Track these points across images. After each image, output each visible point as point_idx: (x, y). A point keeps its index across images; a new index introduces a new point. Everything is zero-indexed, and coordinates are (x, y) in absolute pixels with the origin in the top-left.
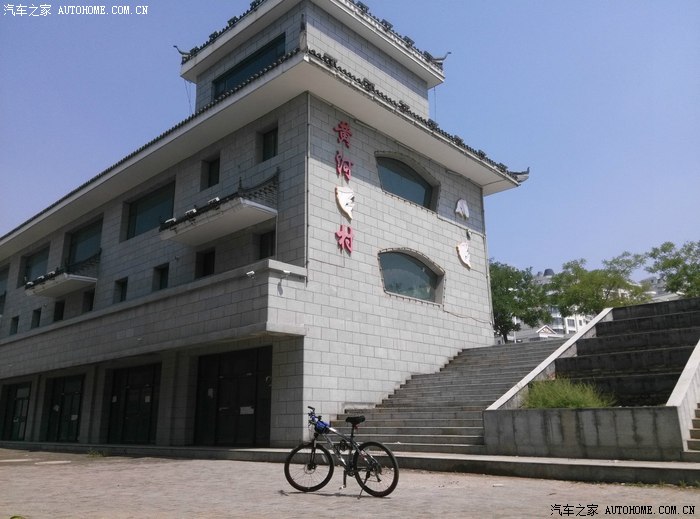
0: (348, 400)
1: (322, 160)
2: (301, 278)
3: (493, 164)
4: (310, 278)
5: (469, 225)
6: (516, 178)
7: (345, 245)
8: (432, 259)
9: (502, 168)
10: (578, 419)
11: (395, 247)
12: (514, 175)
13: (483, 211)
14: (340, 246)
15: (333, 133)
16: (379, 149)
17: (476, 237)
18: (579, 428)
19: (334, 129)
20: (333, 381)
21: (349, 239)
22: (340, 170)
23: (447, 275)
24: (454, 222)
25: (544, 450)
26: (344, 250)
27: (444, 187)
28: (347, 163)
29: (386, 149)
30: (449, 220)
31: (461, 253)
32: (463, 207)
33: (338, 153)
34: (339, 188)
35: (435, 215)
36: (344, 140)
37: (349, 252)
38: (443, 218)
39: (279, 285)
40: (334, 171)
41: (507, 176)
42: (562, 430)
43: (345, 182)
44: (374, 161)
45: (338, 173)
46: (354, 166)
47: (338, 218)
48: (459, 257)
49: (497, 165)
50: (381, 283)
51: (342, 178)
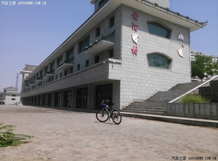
0: (135, 99)
1: (127, 26)
2: (119, 63)
3: (192, 20)
4: (122, 63)
5: (183, 42)
6: (202, 25)
7: (135, 52)
8: (168, 55)
9: (196, 22)
10: (194, 106)
11: (153, 52)
12: (202, 24)
13: (189, 37)
14: (133, 53)
15: (131, 16)
16: (148, 20)
17: (186, 47)
18: (194, 109)
19: (132, 15)
20: (130, 93)
21: (136, 50)
22: (133, 28)
23: (173, 60)
24: (177, 42)
25: (183, 115)
26: (134, 54)
27: (173, 30)
28: (136, 26)
29: (151, 20)
30: (175, 42)
31: (179, 52)
32: (181, 37)
33: (133, 23)
34: (133, 34)
35: (170, 40)
36: (135, 18)
37: (136, 55)
38: (173, 41)
39: (112, 66)
40: (132, 29)
41: (198, 24)
42: (189, 109)
43: (135, 32)
44: (146, 24)
45: (133, 30)
46: (139, 27)
47: (133, 44)
48: (179, 54)
49: (194, 21)
50: (147, 64)
51: (134, 31)
